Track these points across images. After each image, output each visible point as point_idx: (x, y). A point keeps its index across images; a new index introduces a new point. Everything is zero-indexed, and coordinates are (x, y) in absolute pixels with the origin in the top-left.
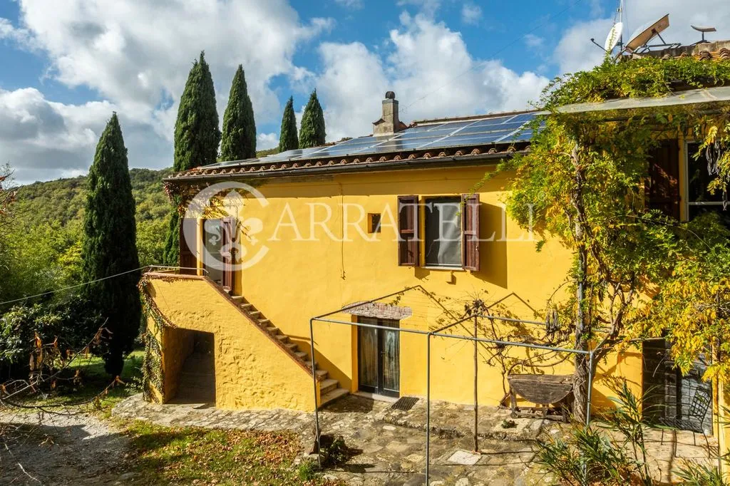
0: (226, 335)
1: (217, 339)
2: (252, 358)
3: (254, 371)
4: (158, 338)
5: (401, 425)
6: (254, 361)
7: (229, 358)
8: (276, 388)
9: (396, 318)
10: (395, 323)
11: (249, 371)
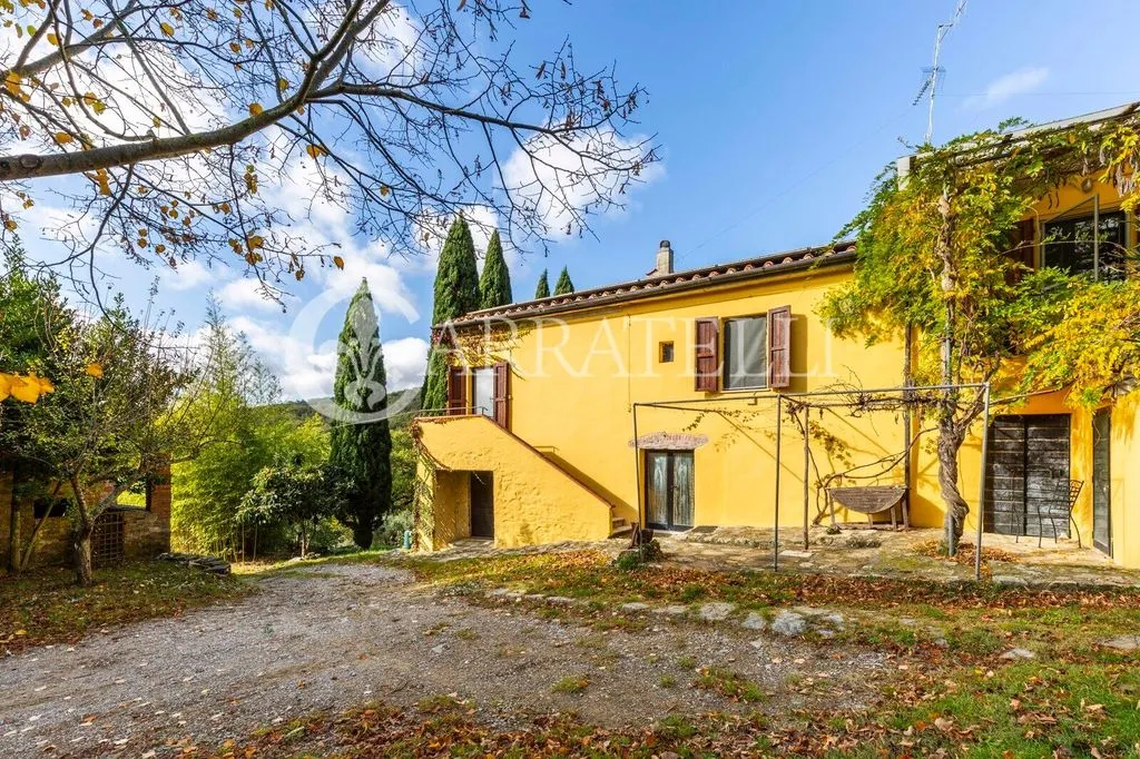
0: (507, 470)
1: (496, 477)
2: (536, 491)
3: (538, 506)
4: (429, 483)
5: (708, 542)
6: (538, 494)
7: (510, 494)
8: (564, 520)
9: (690, 447)
10: (689, 453)
11: (532, 506)
